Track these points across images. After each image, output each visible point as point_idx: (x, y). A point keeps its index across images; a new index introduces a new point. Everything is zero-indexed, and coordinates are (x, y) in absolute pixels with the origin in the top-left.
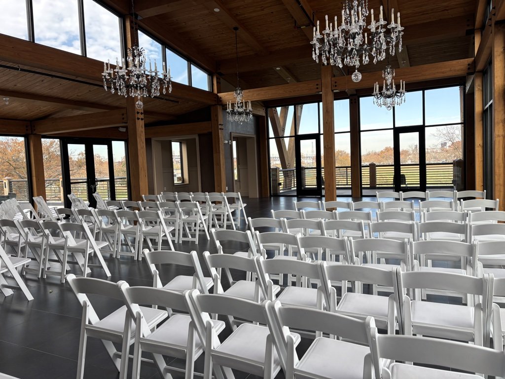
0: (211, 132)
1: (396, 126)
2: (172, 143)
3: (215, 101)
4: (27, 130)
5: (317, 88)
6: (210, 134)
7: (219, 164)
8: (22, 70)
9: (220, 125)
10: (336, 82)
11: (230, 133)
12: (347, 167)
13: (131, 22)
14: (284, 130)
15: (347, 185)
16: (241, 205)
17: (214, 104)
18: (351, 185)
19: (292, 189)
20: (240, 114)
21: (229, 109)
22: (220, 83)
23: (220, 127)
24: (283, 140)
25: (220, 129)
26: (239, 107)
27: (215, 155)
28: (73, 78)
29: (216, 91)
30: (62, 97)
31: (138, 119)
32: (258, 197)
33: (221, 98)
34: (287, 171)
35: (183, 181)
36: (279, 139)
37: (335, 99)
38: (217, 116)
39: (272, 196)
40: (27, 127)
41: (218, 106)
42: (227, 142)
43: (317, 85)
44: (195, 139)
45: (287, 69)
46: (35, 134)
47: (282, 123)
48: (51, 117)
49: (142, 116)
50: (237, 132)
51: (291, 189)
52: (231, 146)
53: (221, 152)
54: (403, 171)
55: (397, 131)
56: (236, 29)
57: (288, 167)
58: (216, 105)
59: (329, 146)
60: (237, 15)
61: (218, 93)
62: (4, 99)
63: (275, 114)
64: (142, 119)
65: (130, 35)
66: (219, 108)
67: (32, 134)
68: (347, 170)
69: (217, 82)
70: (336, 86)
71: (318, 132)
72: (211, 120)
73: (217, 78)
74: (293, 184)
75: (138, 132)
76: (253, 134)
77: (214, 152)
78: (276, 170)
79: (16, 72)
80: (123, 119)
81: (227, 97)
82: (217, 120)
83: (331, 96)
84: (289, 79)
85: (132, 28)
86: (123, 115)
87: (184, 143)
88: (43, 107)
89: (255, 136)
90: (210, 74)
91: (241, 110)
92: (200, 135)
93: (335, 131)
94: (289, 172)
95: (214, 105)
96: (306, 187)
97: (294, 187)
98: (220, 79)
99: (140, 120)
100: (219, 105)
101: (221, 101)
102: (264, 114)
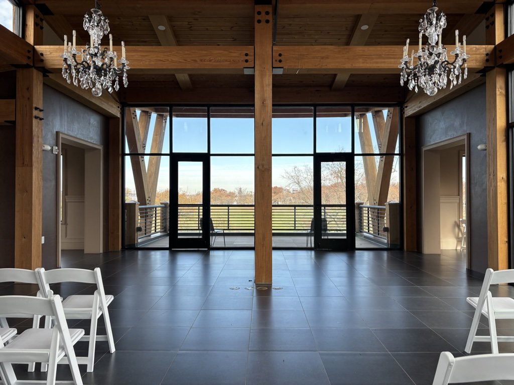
0: (14, 123)
1: (317, 152)
3: (29, 58)
5: (247, 61)
7: (28, 190)
9: (36, 109)
10: (280, 55)
11: (57, 132)
14: (144, 147)
17: (25, 63)
22: (42, 28)
23: (35, 113)
25: (36, 117)
27: (19, 171)
29: (30, 39)
33: (42, 54)
38: (29, 89)
41: (35, 71)
42: (49, 148)
43: (247, 55)
47: (142, 137)
50: (71, 134)
53: (35, 165)
58: (27, 66)
61: (36, 43)
63: (133, 120)
66: (36, 76)
69: (36, 24)
70: (280, 61)
72: (13, 96)
73: (36, 16)
76: (99, 143)
77: (18, 162)
81: (55, 54)
82: (30, 99)
89: (101, 148)
95: (23, 68)
100: (37, 68)
101: (42, 61)
102: (119, 115)
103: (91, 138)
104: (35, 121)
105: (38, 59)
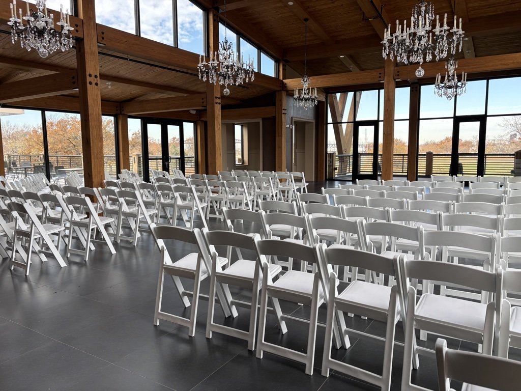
0: (275, 117)
1: (457, 115)
2: (236, 126)
3: (281, 87)
4: (117, 110)
5: (380, 77)
6: (274, 117)
7: (280, 147)
8: (130, 60)
9: (284, 109)
10: (398, 72)
11: (292, 117)
12: (403, 155)
13: (214, 15)
14: (342, 116)
15: (402, 172)
16: (304, 184)
17: (279, 89)
18: (407, 173)
19: (347, 174)
20: (306, 100)
21: (296, 96)
22: (285, 70)
23: (283, 111)
24: (341, 125)
25: (284, 113)
26: (305, 94)
27: (277, 138)
28: (166, 66)
29: (281, 78)
30: (151, 82)
31: (216, 103)
32: (314, 180)
33: (286, 84)
34: (343, 156)
35: (243, 163)
36: (337, 124)
37: (397, 87)
38: (281, 101)
39: (328, 180)
40: (117, 107)
41: (283, 92)
42: (288, 126)
43: (380, 74)
44: (259, 123)
45: (351, 57)
46: (123, 114)
47: (340, 109)
48: (136, 99)
49: (219, 101)
50: (298, 116)
51: (345, 174)
52: (292, 129)
53: (283, 136)
54: (461, 160)
55: (458, 120)
56: (306, 20)
57: (344, 152)
58: (281, 90)
59: (389, 133)
60: (308, 7)
61: (284, 79)
62: (107, 83)
63: (334, 100)
64: (219, 104)
65: (212, 27)
66: (284, 94)
67: (121, 114)
68: (403, 157)
69: (283, 69)
70: (398, 75)
71: (377, 119)
72: (274, 105)
73: (283, 65)
74: (348, 170)
75: (216, 116)
76: (312, 119)
77: (277, 135)
78: (332, 155)
79: (122, 61)
80: (203, 102)
81: (292, 83)
82: (281, 105)
83: (393, 84)
84: (352, 67)
85: (214, 20)
86: (203, 99)
87: (245, 126)
88: (133, 90)
89: (314, 121)
90: (277, 61)
91: (306, 96)
92: (263, 119)
93: (395, 119)
94: (344, 157)
95: (278, 91)
96: (361, 173)
97: (349, 173)
98: (286, 66)
99: (218, 104)
100: (284, 90)
101: (286, 87)
102: (324, 100)
103: (309, 117)
104: (283, 115)
105: (284, 86)
